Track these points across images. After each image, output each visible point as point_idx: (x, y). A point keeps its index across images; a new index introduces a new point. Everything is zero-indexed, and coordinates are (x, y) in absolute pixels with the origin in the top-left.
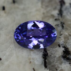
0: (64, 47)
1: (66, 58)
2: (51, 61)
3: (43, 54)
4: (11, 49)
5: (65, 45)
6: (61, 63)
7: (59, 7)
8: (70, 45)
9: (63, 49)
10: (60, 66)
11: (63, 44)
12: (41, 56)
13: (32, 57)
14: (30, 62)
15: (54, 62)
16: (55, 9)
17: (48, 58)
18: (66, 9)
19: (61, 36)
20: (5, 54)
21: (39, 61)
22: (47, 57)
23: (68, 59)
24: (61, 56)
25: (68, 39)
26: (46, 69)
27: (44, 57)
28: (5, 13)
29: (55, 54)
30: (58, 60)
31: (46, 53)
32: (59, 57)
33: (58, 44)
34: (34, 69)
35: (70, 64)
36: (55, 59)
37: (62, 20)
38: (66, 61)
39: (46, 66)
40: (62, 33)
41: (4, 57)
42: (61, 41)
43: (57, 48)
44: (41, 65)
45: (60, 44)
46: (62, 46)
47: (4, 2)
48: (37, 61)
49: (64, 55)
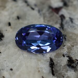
0: (68, 57)
1: (71, 66)
2: (58, 69)
3: (50, 64)
4: (20, 60)
5: (69, 55)
6: (67, 71)
7: (59, 21)
8: (73, 55)
9: (68, 58)
10: (66, 74)
11: (67, 54)
12: (48, 65)
13: (40, 67)
14: (39, 71)
15: (60, 70)
16: (56, 23)
17: (55, 67)
18: (66, 22)
19: (64, 47)
20: (16, 65)
21: (47, 70)
22: (53, 66)
23: (73, 67)
24: (67, 65)
25: (71, 49)
26: (54, 76)
27: (51, 66)
28: (11, 28)
29: (60, 63)
30: (64, 68)
31: (52, 63)
32: (65, 66)
33: (63, 54)
34: (43, 77)
35: (75, 71)
36: (61, 68)
37: (64, 33)
38: (71, 69)
39: (53, 74)
40: (65, 44)
41: (15, 67)
42: (65, 51)
43: (62, 58)
44: (49, 73)
45: (64, 54)
46: (66, 56)
47: (9, 19)
48: (45, 70)
49: (69, 64)
